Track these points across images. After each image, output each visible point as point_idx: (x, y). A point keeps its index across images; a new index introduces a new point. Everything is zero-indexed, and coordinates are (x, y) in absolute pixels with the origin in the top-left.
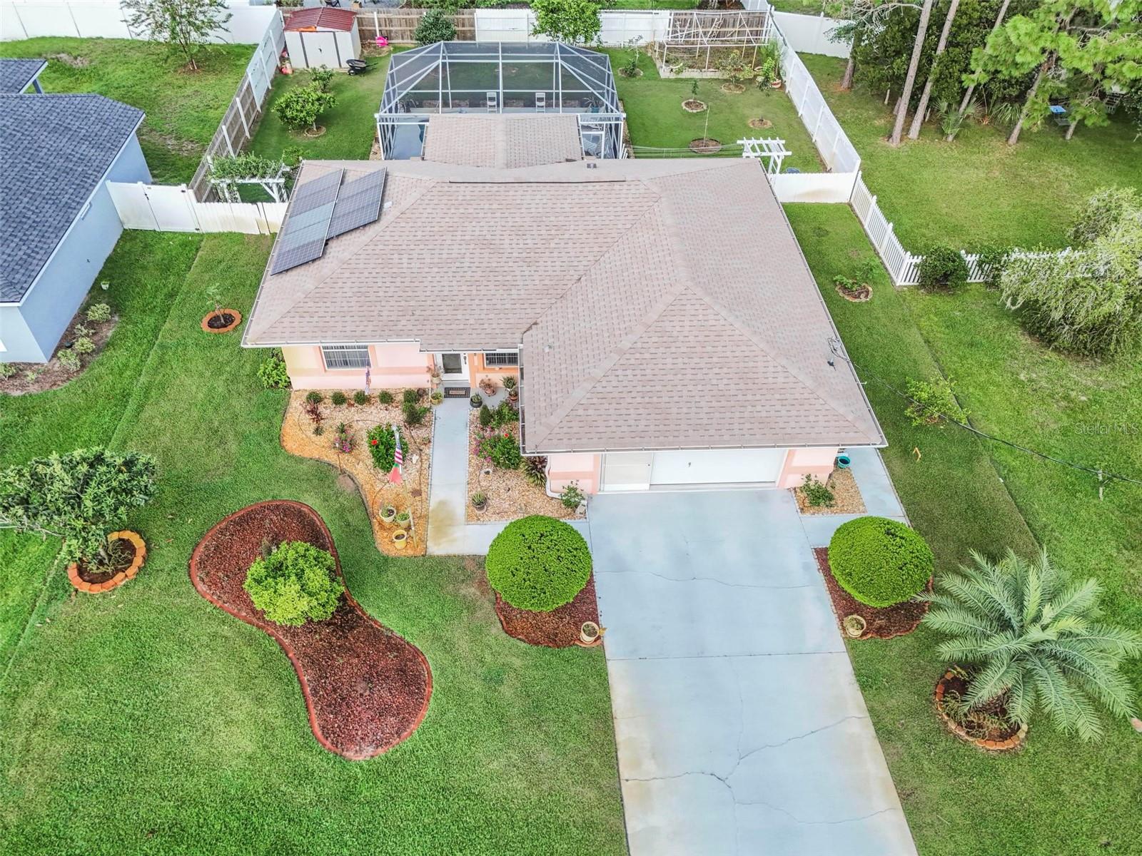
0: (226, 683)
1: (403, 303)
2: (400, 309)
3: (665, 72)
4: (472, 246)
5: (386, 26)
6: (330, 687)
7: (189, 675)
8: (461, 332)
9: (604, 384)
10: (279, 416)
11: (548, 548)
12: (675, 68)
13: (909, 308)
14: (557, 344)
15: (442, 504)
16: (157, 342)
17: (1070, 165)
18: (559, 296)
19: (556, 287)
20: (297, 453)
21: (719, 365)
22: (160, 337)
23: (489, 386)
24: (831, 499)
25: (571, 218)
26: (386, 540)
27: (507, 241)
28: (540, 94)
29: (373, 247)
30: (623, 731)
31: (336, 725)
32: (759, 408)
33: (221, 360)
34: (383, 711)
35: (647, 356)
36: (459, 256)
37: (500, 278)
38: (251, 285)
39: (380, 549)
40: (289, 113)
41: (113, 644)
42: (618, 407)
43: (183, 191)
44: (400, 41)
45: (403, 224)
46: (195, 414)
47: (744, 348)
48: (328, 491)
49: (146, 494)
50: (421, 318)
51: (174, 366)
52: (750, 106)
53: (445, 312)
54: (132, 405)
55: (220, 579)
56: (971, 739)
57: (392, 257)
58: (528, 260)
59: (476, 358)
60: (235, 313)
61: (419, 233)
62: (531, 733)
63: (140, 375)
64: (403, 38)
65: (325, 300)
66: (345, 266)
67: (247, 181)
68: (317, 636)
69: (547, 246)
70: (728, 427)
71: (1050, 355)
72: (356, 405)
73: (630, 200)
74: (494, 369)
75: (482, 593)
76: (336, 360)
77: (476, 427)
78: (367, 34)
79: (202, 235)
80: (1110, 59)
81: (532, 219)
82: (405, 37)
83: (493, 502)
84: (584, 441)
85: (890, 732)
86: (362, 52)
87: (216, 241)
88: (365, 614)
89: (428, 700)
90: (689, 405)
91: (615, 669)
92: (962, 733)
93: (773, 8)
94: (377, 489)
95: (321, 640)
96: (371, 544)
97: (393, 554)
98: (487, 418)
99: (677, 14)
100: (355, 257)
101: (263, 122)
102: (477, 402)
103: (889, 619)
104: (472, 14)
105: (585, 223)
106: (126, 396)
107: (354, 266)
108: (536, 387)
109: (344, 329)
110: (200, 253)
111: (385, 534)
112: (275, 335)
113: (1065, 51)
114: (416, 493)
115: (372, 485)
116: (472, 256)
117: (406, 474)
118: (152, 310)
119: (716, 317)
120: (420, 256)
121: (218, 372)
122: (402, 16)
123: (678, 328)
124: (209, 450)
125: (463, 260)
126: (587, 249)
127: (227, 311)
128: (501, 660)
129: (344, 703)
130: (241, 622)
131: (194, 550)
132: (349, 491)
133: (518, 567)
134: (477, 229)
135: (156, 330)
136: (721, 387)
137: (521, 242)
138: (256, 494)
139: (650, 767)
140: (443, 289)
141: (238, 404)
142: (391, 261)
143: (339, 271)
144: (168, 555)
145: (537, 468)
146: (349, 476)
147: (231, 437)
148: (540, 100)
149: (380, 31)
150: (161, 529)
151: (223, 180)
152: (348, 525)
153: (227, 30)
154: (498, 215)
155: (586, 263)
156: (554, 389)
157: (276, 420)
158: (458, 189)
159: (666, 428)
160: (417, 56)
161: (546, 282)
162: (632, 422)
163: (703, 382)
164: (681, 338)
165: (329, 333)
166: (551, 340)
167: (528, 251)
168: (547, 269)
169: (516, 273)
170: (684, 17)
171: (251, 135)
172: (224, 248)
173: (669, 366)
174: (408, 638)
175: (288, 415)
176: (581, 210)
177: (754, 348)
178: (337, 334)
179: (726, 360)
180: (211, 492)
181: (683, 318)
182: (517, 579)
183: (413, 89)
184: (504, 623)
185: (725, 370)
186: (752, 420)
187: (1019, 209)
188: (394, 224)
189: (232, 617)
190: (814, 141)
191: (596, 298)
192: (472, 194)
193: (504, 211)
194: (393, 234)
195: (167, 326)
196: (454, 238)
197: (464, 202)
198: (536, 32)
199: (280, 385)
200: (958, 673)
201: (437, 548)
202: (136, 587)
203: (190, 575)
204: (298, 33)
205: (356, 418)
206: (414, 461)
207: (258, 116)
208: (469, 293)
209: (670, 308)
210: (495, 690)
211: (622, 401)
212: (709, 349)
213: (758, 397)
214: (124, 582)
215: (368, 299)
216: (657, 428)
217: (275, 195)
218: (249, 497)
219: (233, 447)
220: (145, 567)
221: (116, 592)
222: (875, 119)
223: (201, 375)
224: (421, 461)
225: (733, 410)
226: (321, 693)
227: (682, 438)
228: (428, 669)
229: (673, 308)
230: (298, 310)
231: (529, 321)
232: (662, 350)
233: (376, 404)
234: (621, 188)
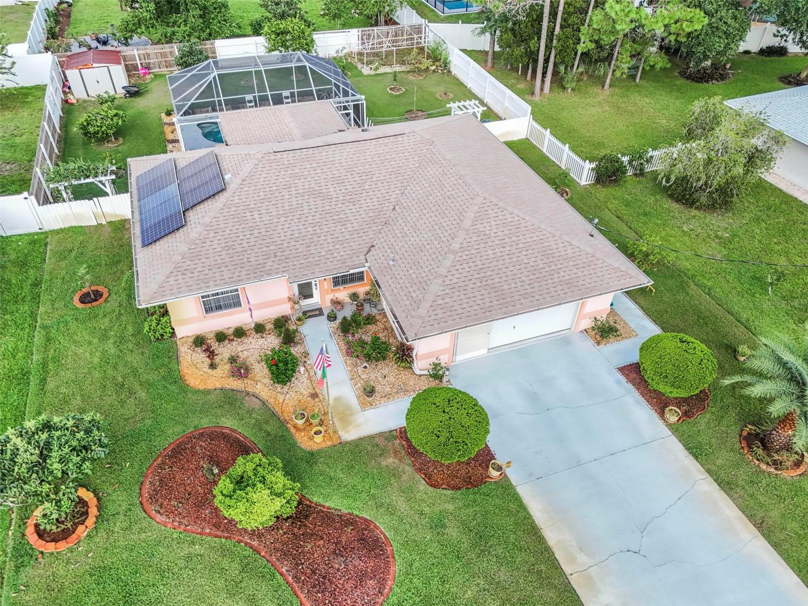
0: (216, 594)
1: (265, 249)
2: (264, 253)
3: (366, 71)
4: (306, 197)
5: (145, 59)
6: (309, 571)
7: (179, 598)
8: (318, 262)
9: (450, 277)
10: (174, 361)
11: (458, 409)
12: (373, 67)
13: (596, 198)
14: (397, 257)
15: (337, 399)
16: (38, 325)
17: (646, 96)
18: (383, 224)
19: (379, 217)
20: (201, 387)
21: (525, 249)
22: (39, 320)
23: (337, 303)
24: (616, 331)
25: (374, 166)
26: (306, 438)
27: (332, 189)
28: (286, 93)
29: (227, 210)
30: (552, 537)
31: (327, 602)
32: (562, 274)
33: (103, 327)
34: (362, 577)
35: (474, 251)
36: (298, 206)
37: (335, 217)
38: (106, 265)
39: (303, 447)
40: (91, 129)
41: (97, 590)
42: (466, 292)
43: (26, 198)
44: (158, 70)
45: (247, 189)
46: (97, 375)
47: (537, 234)
48: (240, 412)
49: (101, 446)
50: (283, 258)
51: (62, 341)
52: (433, 85)
53: (301, 250)
54: (34, 381)
55: (175, 507)
56: (779, 472)
57: (245, 215)
58: (351, 200)
59: (325, 283)
60: (100, 288)
61: (261, 194)
62: (485, 559)
63: (32, 354)
64: (160, 68)
65: (200, 257)
66: (208, 228)
67: (82, 181)
68: (281, 531)
69: (362, 188)
70: (546, 291)
71: (694, 212)
72: (235, 339)
73: (412, 146)
74: (339, 289)
75: (400, 461)
76: (212, 306)
77: (339, 335)
78: (130, 67)
79: (46, 233)
80: (672, 22)
81: (346, 171)
82: (162, 66)
83: (378, 388)
84: (450, 322)
85: (728, 483)
86: (130, 81)
87: (60, 235)
88: (312, 503)
89: (393, 557)
90: (514, 281)
91: (524, 491)
92: (772, 470)
93: (427, 21)
94: (281, 401)
95: (285, 533)
96: (294, 445)
97: (315, 448)
98: (346, 327)
99: (362, 31)
100: (214, 220)
101: (65, 140)
102: (332, 318)
103: (688, 405)
104: (212, 44)
105: (385, 167)
106: (25, 374)
107: (216, 227)
108: (395, 291)
109: (223, 278)
110: (49, 247)
111: (303, 434)
112: (164, 293)
113: (645, 19)
114: (314, 396)
115: (275, 398)
116: (308, 204)
117: (301, 384)
118: (23, 299)
119: (511, 216)
120: (267, 211)
121: (104, 337)
122: (158, 51)
123: (488, 228)
124: (122, 403)
125: (302, 209)
126: (393, 186)
127: (93, 288)
128: (437, 509)
129: (327, 581)
130: (209, 538)
131: (140, 489)
132: (257, 407)
133: (441, 429)
134: (306, 184)
135: (33, 315)
136: (532, 264)
137: (342, 188)
138: (178, 429)
139: (582, 558)
140: (293, 232)
141: (134, 359)
142: (244, 218)
143: (205, 233)
144: (118, 500)
145: (405, 354)
146: (254, 396)
147: (137, 387)
148: (287, 98)
149: (141, 64)
150: (103, 478)
151: (60, 183)
152: (269, 434)
153: (14, 75)
154: (319, 171)
155: (395, 196)
156: (411, 290)
157: (173, 365)
158: (282, 156)
159: (505, 301)
160: (190, 74)
161: (371, 214)
162: (480, 302)
163: (518, 263)
164: (493, 235)
165: (211, 283)
166: (391, 256)
167: (350, 194)
168: (368, 205)
169: (346, 212)
170: (368, 32)
171: (59, 152)
172: (70, 240)
173: (492, 256)
174: (356, 513)
175: (181, 359)
176: (379, 159)
177: (545, 232)
178: (218, 282)
179: (529, 244)
180: (136, 437)
181: (489, 220)
182: (442, 439)
183: (195, 100)
184: (427, 480)
185: (530, 251)
186: (561, 283)
187: (631, 128)
188: (239, 190)
189: (199, 536)
190: (485, 102)
191: (415, 219)
192: (294, 158)
193: (322, 167)
194: (240, 197)
195: (42, 309)
196: (290, 193)
197: (289, 166)
198: (271, 51)
199: (165, 337)
200: (750, 429)
201: (349, 435)
202: (99, 535)
203: (145, 511)
204: (78, 70)
205: (240, 349)
206: (302, 372)
207: (60, 136)
208: (315, 232)
209: (478, 214)
210: (443, 534)
211: (466, 288)
212: (514, 239)
213: (559, 266)
214: (85, 533)
215: (235, 251)
216: (498, 302)
217: (108, 190)
218: (173, 433)
219: (143, 395)
220: (100, 515)
221: (81, 544)
222: (517, 85)
223: (90, 343)
224: (307, 371)
225: (546, 278)
226: (303, 578)
227: (518, 306)
228: (382, 533)
229: (480, 214)
230: (179, 269)
231: (367, 245)
232: (482, 245)
233: (251, 335)
234: (403, 139)
